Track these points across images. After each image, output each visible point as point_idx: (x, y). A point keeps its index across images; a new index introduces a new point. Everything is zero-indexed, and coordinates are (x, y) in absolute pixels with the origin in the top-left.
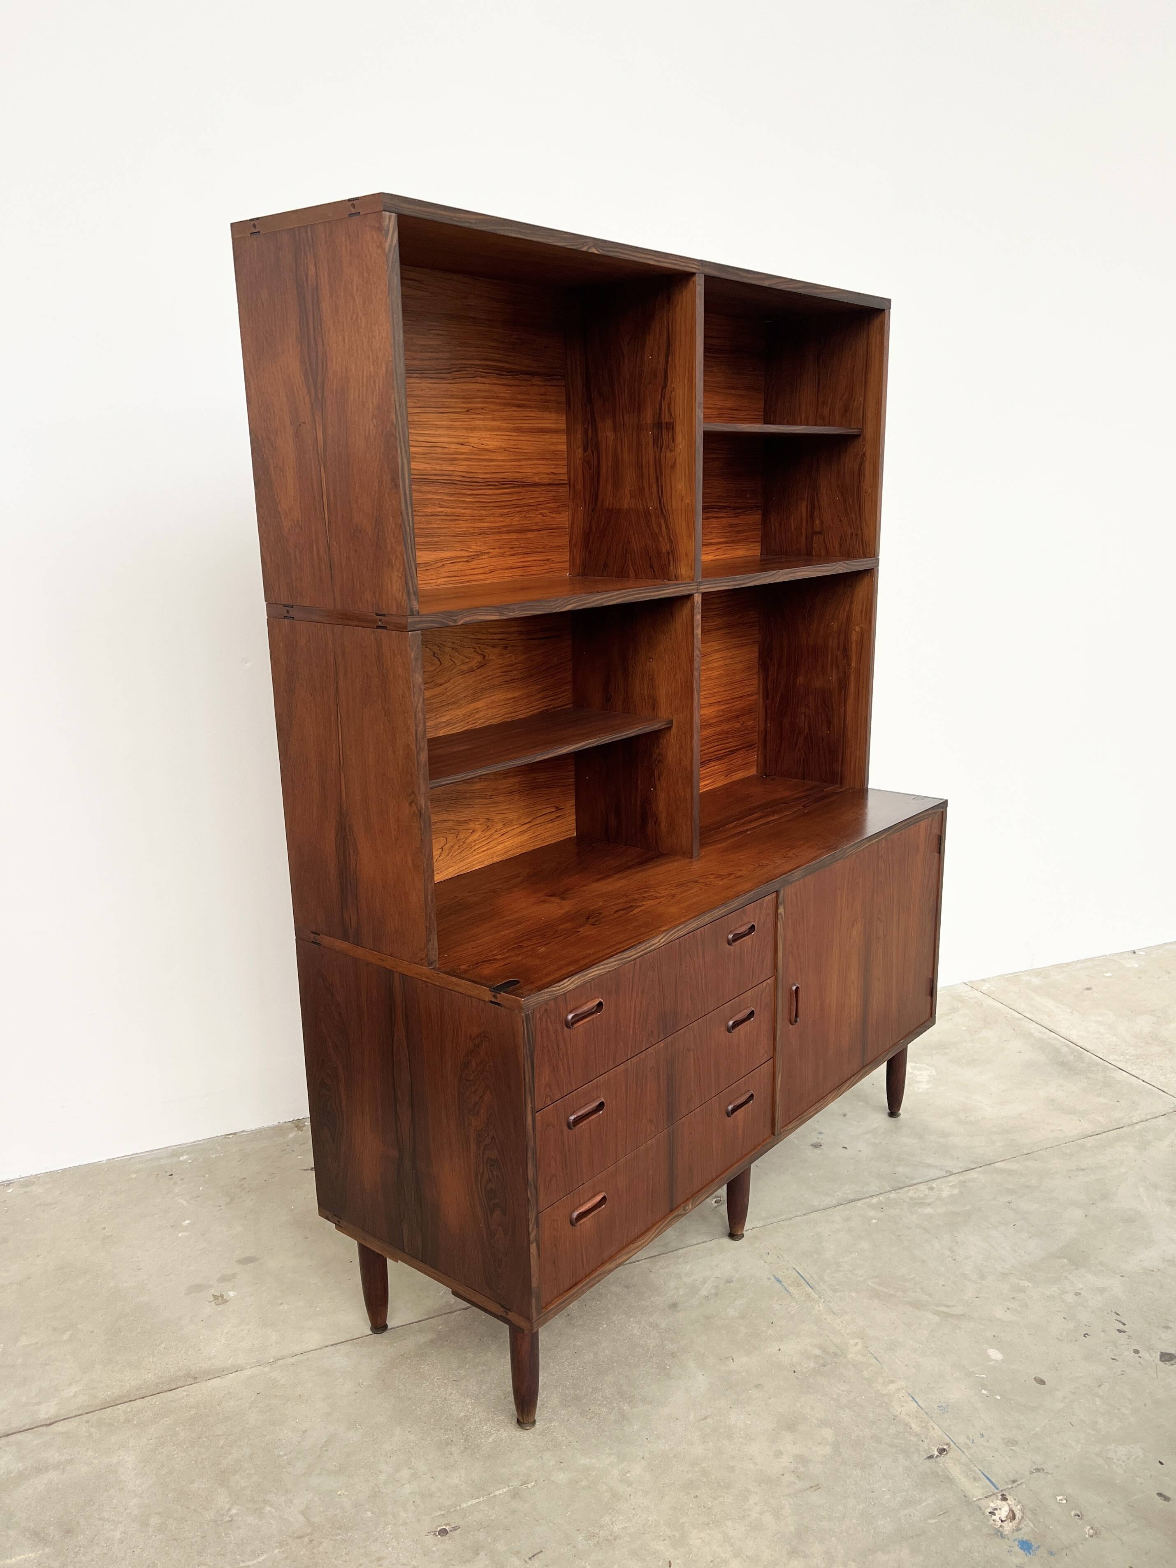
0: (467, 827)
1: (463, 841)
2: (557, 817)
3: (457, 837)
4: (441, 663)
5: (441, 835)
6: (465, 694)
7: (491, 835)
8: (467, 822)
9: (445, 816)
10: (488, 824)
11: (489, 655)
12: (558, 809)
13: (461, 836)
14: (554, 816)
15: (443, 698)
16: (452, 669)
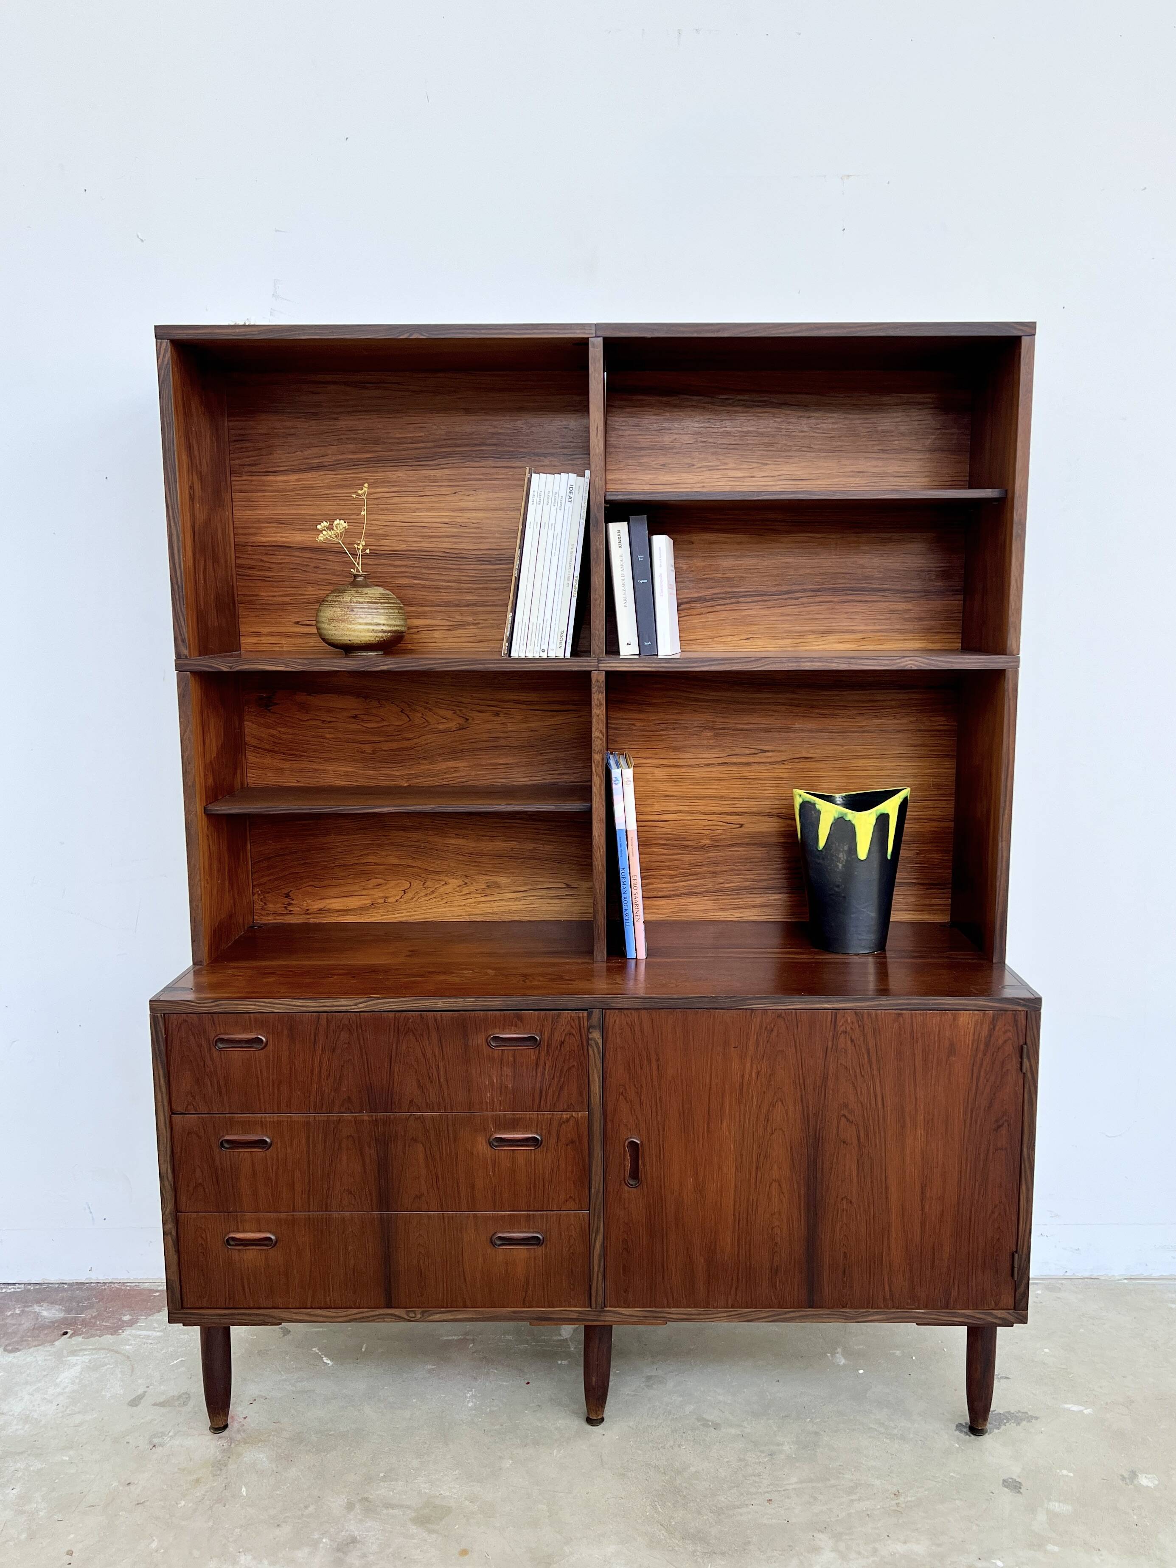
0: (437, 878)
1: (432, 890)
2: (567, 895)
3: (424, 884)
4: (410, 720)
5: (402, 878)
6: (441, 751)
7: (470, 893)
8: (437, 873)
9: (410, 862)
10: (466, 881)
11: (473, 719)
12: (568, 886)
13: (429, 883)
14: (559, 893)
15: (412, 752)
16: (425, 727)
